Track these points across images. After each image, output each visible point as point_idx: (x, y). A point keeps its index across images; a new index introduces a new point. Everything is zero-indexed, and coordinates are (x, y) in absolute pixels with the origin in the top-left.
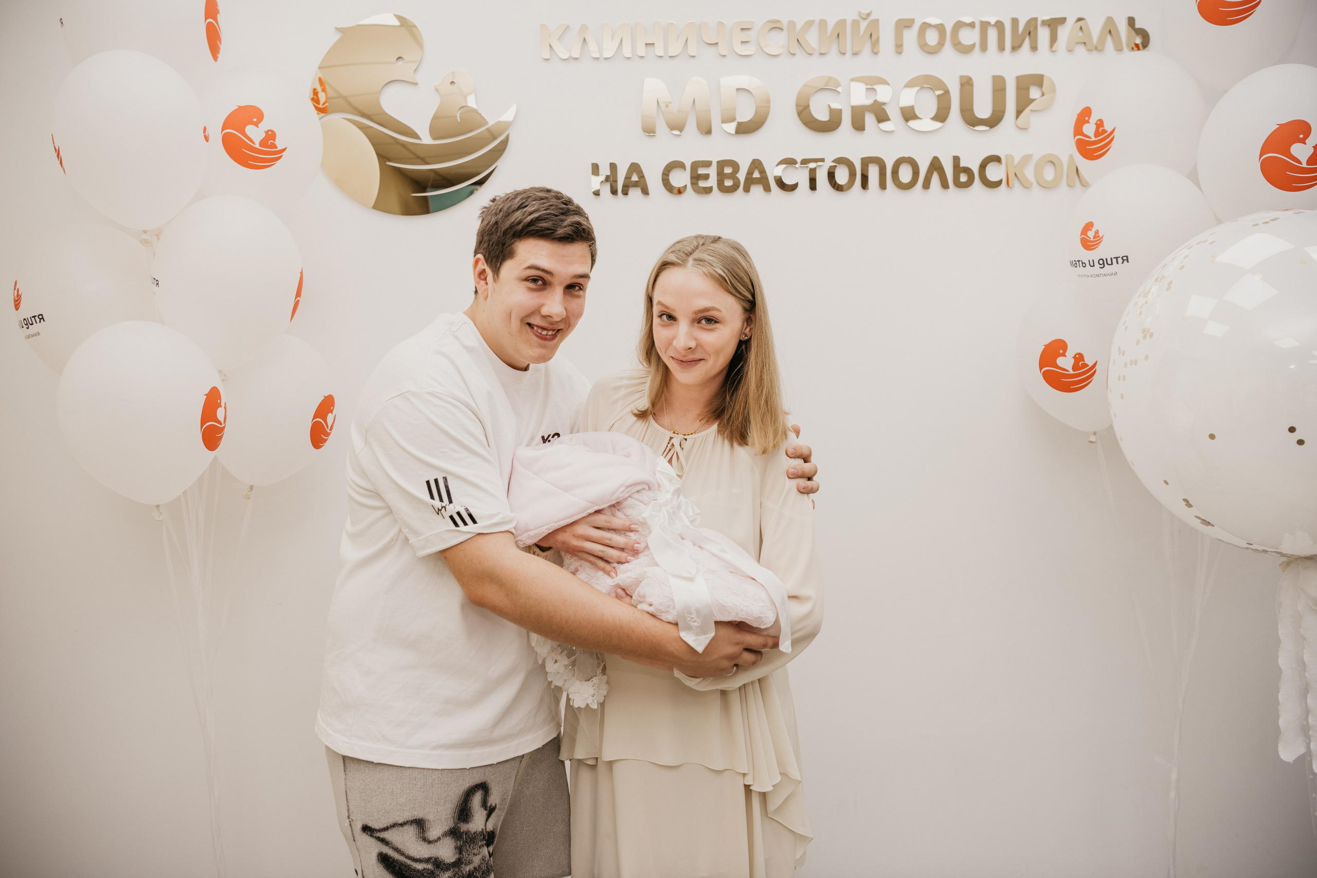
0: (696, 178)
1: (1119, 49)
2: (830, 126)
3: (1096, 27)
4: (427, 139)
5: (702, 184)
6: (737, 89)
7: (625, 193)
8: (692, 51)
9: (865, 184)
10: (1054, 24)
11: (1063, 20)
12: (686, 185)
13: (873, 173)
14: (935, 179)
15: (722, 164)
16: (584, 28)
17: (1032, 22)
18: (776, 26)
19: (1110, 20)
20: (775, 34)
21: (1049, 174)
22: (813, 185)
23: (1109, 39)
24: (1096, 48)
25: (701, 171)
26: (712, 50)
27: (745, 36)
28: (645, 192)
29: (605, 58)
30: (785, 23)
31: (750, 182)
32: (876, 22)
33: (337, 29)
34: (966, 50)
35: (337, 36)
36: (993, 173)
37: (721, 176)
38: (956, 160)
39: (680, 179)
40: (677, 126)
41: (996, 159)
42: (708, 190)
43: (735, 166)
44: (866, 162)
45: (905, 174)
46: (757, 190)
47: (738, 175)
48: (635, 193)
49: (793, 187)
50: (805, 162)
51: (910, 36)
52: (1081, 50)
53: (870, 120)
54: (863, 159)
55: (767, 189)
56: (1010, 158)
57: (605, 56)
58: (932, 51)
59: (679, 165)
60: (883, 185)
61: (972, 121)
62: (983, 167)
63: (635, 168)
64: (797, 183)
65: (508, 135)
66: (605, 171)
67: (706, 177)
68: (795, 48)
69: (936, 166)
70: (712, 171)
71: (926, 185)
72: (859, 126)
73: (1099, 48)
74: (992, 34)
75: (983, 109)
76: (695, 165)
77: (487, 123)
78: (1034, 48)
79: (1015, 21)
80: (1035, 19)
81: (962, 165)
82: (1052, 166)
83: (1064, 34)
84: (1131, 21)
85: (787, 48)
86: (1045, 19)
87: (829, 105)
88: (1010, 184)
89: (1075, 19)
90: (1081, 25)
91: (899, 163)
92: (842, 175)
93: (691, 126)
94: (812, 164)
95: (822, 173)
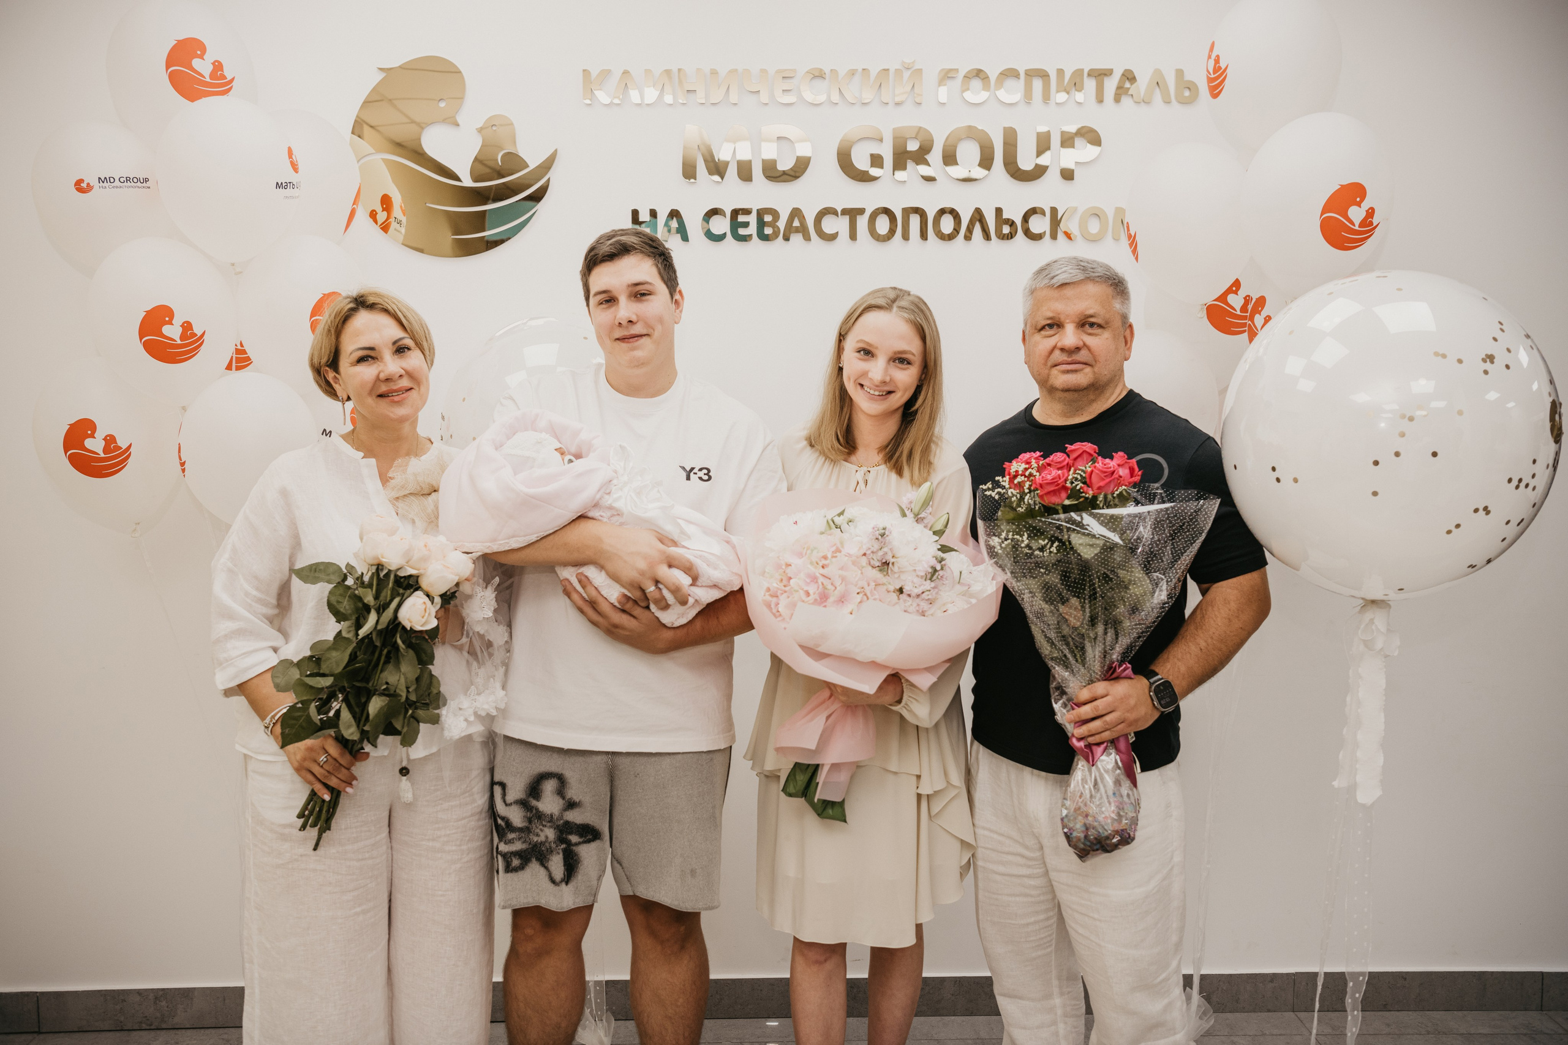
0: (735, 225)
1: (1167, 102)
2: (871, 175)
3: (1144, 80)
4: (467, 182)
5: (742, 231)
6: (778, 138)
8: (734, 97)
9: (906, 237)
10: (1101, 75)
11: (1108, 73)
12: (725, 234)
13: (915, 222)
15: (761, 213)
16: (626, 72)
17: (1079, 73)
18: (818, 75)
19: (1158, 72)
20: (818, 83)
21: (1094, 227)
22: (853, 236)
23: (1157, 91)
24: (1143, 100)
25: (741, 218)
26: (753, 98)
27: (787, 84)
28: (685, 238)
29: (648, 105)
30: (827, 71)
31: (790, 230)
32: (919, 71)
33: (381, 69)
34: (1010, 103)
35: (381, 76)
36: (1038, 225)
37: (761, 224)
38: (999, 211)
39: (720, 225)
40: (718, 172)
41: (1040, 211)
42: (745, 239)
43: (775, 214)
44: (908, 212)
45: (947, 225)
46: (797, 239)
47: (777, 224)
48: (674, 239)
49: (833, 237)
50: (845, 212)
51: (954, 86)
52: (1129, 102)
54: (904, 210)
55: (807, 238)
56: (1054, 210)
57: (647, 102)
58: (977, 102)
59: (718, 212)
60: (924, 236)
61: (1017, 174)
62: (1026, 218)
63: (674, 214)
64: (837, 232)
65: (549, 179)
66: (644, 217)
67: (746, 225)
68: (835, 98)
69: (978, 216)
70: (752, 219)
71: (968, 237)
73: (1147, 102)
74: (1037, 84)
75: (1026, 161)
76: (735, 213)
77: (528, 166)
79: (1060, 72)
80: (1082, 70)
81: (1005, 216)
82: (1098, 219)
83: (1111, 85)
84: (1180, 73)
85: (829, 97)
86: (1091, 70)
87: (872, 155)
88: (1054, 236)
89: (1121, 72)
90: (1129, 77)
91: (942, 212)
92: (883, 225)
93: (732, 172)
94: (853, 214)
95: (862, 222)
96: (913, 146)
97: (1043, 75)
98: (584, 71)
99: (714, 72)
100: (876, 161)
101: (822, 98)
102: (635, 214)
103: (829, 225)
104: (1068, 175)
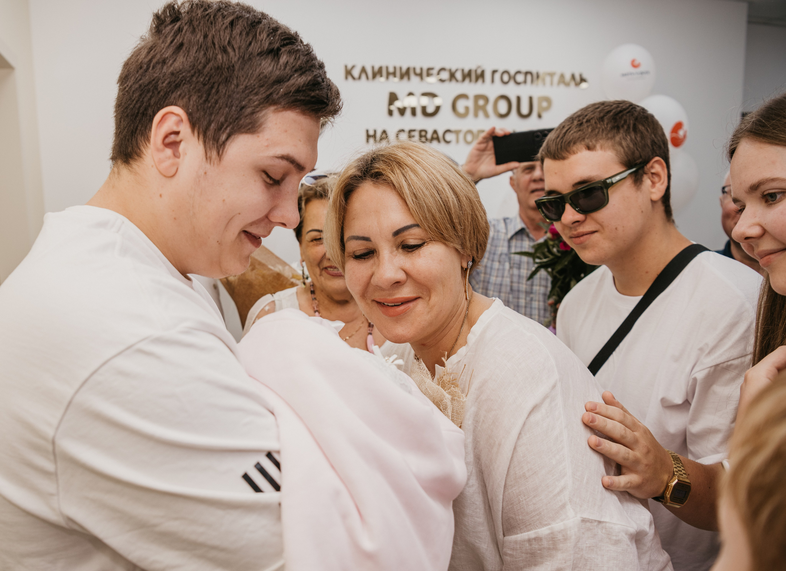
0: (410, 136)
1: (575, 85)
2: (465, 115)
3: (568, 77)
7: (380, 142)
10: (552, 75)
11: (555, 74)
15: (421, 131)
16: (363, 66)
19: (573, 74)
20: (444, 72)
22: (457, 141)
23: (572, 82)
25: (412, 133)
31: (432, 139)
32: (484, 70)
34: (518, 83)
37: (421, 136)
39: (403, 137)
40: (402, 113)
43: (426, 132)
46: (435, 143)
47: (427, 136)
50: (454, 131)
51: (497, 76)
52: (562, 86)
53: (481, 114)
54: (477, 130)
55: (439, 142)
58: (506, 83)
59: (403, 131)
61: (521, 115)
63: (384, 132)
64: (451, 140)
66: (371, 133)
67: (413, 136)
68: (451, 79)
70: (417, 134)
72: (476, 115)
73: (567, 85)
74: (529, 77)
75: (525, 110)
76: (410, 131)
78: (544, 84)
80: (546, 72)
83: (556, 79)
84: (581, 75)
86: (549, 73)
87: (465, 106)
89: (560, 73)
90: (562, 76)
92: (469, 137)
93: (408, 112)
94: (457, 132)
95: (461, 136)
96: (481, 102)
97: (531, 73)
98: (345, 65)
100: (467, 109)
102: (367, 131)
103: (449, 137)
104: (540, 116)
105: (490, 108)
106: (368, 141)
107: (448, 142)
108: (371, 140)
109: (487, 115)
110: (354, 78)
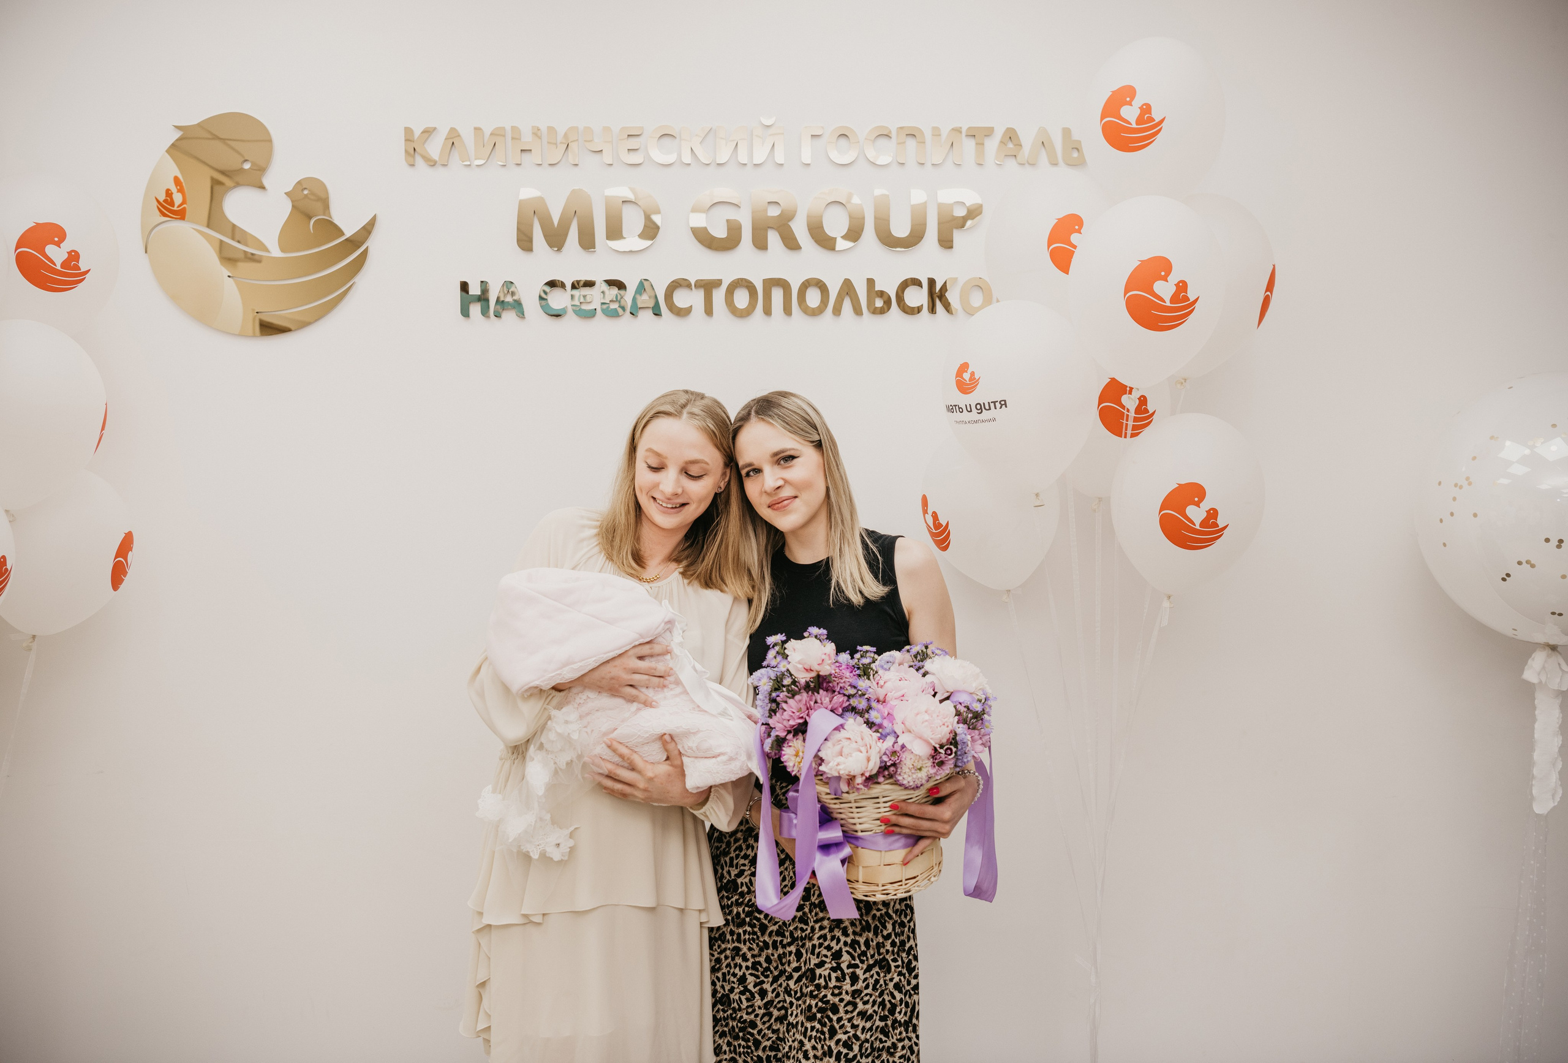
0: (577, 299)
1: (1054, 163)
2: (728, 244)
3: (1028, 139)
4: (275, 252)
5: (584, 306)
6: (624, 202)
7: (498, 315)
8: (573, 158)
9: (768, 311)
10: (979, 135)
11: (989, 132)
12: (564, 310)
13: (777, 295)
14: (847, 305)
15: (606, 285)
16: (453, 130)
17: (958, 130)
18: (667, 134)
19: (1043, 132)
20: (667, 141)
21: (976, 300)
22: (709, 311)
23: (1043, 151)
24: (1028, 162)
25: (583, 292)
26: (597, 157)
27: (633, 143)
28: (521, 314)
29: (477, 165)
30: (679, 130)
31: (637, 307)
33: (177, 127)
35: (178, 134)
36: (914, 298)
37: (606, 298)
38: (871, 282)
39: (560, 299)
40: (556, 240)
41: (917, 283)
42: (592, 314)
43: (622, 287)
44: (770, 284)
45: (813, 298)
46: (646, 316)
47: (624, 298)
48: (509, 316)
49: (686, 312)
50: (700, 284)
51: (819, 147)
52: (1011, 163)
53: (773, 238)
54: (766, 281)
55: (657, 313)
56: (932, 282)
57: (476, 163)
58: (844, 163)
59: (558, 284)
60: (788, 310)
61: (889, 241)
62: (900, 291)
63: (508, 287)
64: (691, 306)
65: (367, 247)
66: (475, 290)
67: (589, 298)
68: (687, 158)
69: (848, 288)
70: (596, 292)
71: (837, 311)
72: (761, 244)
73: (1032, 164)
74: (912, 144)
75: (900, 227)
76: (577, 285)
77: (343, 234)
78: (958, 161)
79: (936, 133)
81: (877, 289)
82: (981, 290)
83: (992, 145)
84: (1067, 132)
85: (680, 156)
86: (969, 128)
87: (728, 221)
88: (932, 309)
89: (1003, 130)
90: (1011, 136)
91: (806, 285)
92: (741, 299)
93: (572, 240)
94: (708, 287)
95: (719, 296)
96: (774, 212)
97: (917, 134)
98: (406, 129)
99: (551, 130)
100: (735, 228)
101: (671, 158)
102: (464, 287)
103: (682, 299)
104: (946, 243)
105: (800, 229)
106: (465, 313)
107: (683, 313)
108: (475, 309)
109: (791, 243)
110: (432, 163)
